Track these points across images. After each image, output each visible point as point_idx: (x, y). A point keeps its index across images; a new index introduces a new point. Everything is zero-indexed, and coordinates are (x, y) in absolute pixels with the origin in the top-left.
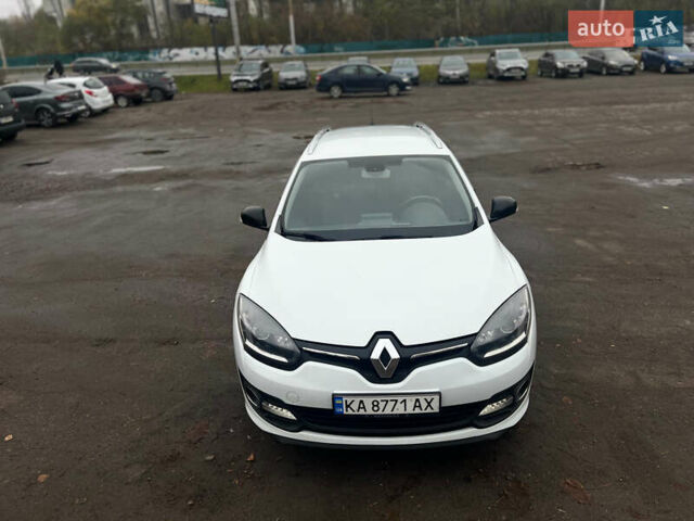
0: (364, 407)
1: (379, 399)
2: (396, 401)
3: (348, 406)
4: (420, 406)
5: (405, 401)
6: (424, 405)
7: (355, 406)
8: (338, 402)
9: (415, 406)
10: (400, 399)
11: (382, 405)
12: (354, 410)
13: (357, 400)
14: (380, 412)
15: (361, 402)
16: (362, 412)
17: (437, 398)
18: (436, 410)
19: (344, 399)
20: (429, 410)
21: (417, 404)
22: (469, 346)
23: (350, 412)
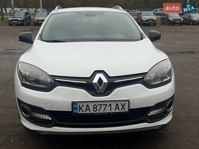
0: (89, 109)
1: (97, 104)
2: (106, 105)
3: (80, 109)
4: (118, 108)
5: (110, 105)
6: (121, 107)
7: (84, 108)
8: (75, 106)
9: (116, 108)
10: (108, 104)
11: (98, 107)
12: (84, 111)
13: (86, 104)
14: (97, 112)
15: (88, 106)
16: (88, 112)
17: (127, 103)
18: (127, 110)
19: (78, 104)
20: (123, 111)
21: (117, 107)
22: (143, 78)
23: (81, 112)
